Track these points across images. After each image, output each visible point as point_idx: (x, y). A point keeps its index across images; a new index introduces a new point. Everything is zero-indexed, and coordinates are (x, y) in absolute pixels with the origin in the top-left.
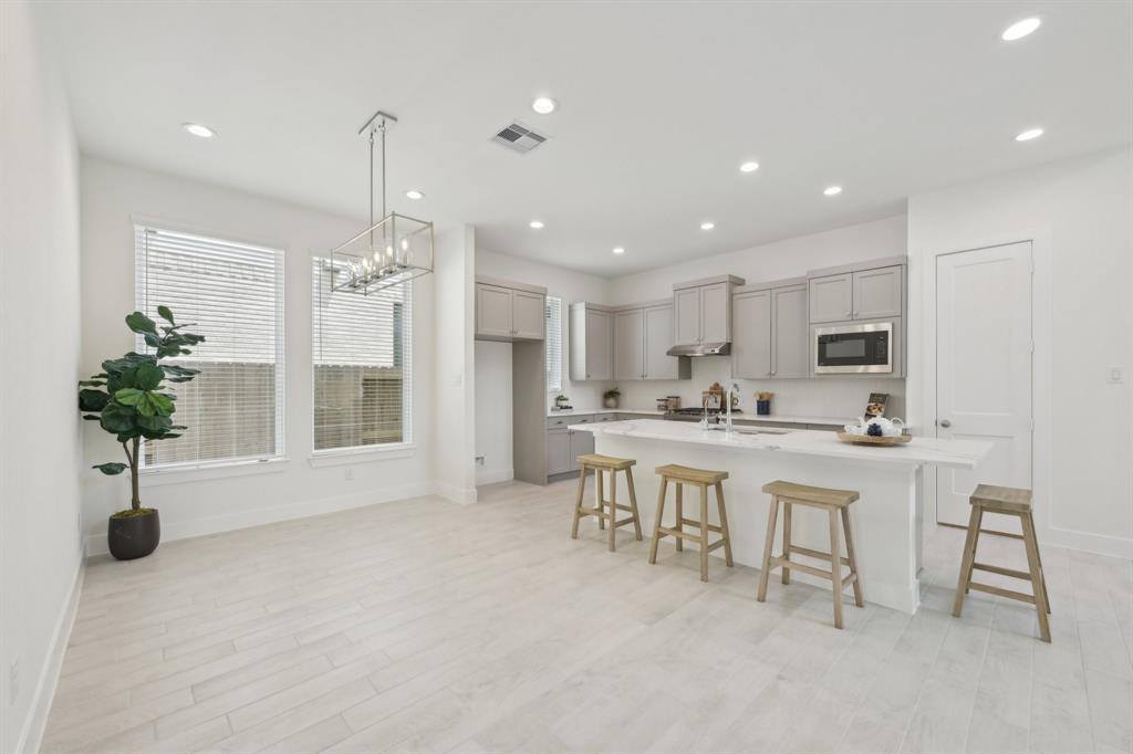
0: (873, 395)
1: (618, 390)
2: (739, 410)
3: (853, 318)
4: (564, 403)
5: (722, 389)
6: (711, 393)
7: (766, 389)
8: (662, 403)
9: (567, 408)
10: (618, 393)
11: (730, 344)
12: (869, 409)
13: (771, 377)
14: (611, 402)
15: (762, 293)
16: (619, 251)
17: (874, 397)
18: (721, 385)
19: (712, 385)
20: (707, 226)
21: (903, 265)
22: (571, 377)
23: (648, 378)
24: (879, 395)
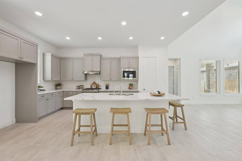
0: (130, 84)
1: (61, 84)
2: (101, 88)
3: (129, 68)
4: (42, 89)
5: (96, 83)
6: (93, 84)
7: (107, 83)
8: (78, 87)
9: (43, 90)
10: (61, 85)
11: (100, 71)
12: (129, 87)
13: (110, 80)
14: (59, 87)
15: (108, 59)
16: (68, 38)
17: (130, 85)
18: (96, 82)
19: (93, 82)
20: (100, 38)
21: (138, 58)
22: (43, 79)
23: (74, 80)
24: (131, 84)
